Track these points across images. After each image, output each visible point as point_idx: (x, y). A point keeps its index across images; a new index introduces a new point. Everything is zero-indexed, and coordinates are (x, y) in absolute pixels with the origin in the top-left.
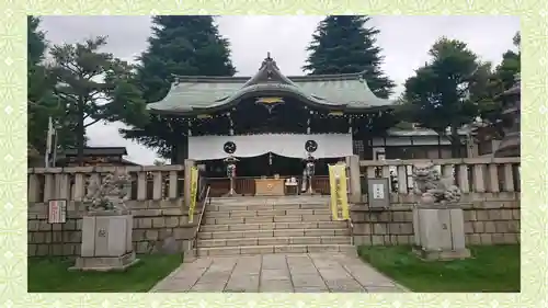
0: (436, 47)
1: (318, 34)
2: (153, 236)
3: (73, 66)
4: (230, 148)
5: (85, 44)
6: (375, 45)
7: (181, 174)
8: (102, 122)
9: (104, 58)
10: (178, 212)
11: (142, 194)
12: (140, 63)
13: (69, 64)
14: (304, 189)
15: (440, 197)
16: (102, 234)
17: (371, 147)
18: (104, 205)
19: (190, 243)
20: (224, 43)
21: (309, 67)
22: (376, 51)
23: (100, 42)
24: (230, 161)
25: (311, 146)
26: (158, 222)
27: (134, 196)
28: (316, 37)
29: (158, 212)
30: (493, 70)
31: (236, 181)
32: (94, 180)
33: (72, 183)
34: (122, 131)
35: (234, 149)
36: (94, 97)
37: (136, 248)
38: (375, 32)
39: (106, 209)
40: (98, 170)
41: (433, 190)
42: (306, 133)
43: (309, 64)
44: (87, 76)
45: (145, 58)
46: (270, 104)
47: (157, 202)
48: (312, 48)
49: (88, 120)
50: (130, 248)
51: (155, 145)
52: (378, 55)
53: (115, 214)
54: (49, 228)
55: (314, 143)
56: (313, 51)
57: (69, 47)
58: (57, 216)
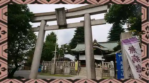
11: (71, 66)
13: (63, 47)
18: (67, 67)
25: (103, 58)
27: (70, 66)
32: (66, 63)
33: (63, 63)
37: (70, 73)
44: (65, 48)
49: (65, 54)
57: (63, 45)
58: (61, 68)
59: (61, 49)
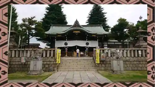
0: (119, 20)
1: (90, 13)
2: (47, 66)
3: (27, 23)
4: (66, 44)
5: (30, 18)
6: (105, 17)
7: (54, 51)
8: (34, 37)
9: (35, 21)
10: (53, 60)
11: (44, 55)
12: (42, 20)
13: (26, 23)
14: (85, 55)
15: (118, 58)
16: (35, 65)
17: (104, 44)
18: (36, 58)
19: (56, 68)
20: (64, 16)
21: (88, 22)
22: (106, 18)
23: (34, 17)
24: (66, 48)
25: (87, 44)
26: (48, 63)
27: (42, 56)
28: (89, 14)
29: (48, 60)
30: (135, 25)
31: (67, 53)
32: (33, 52)
33: (27, 53)
34: (37, 39)
35: (67, 44)
36: (32, 31)
37: (43, 69)
38: (106, 13)
39: (36, 59)
40: (34, 49)
41: (116, 56)
42: (86, 40)
43: (87, 21)
44: (31, 26)
45: (43, 19)
46: (77, 33)
47: (48, 58)
48: (88, 17)
49: (31, 37)
50: (42, 69)
51: (45, 43)
52: (106, 19)
53: (38, 60)
54: (21, 64)
55: (88, 43)
56: (89, 18)
57: (26, 19)
58: (23, 61)
59: (22, 26)
